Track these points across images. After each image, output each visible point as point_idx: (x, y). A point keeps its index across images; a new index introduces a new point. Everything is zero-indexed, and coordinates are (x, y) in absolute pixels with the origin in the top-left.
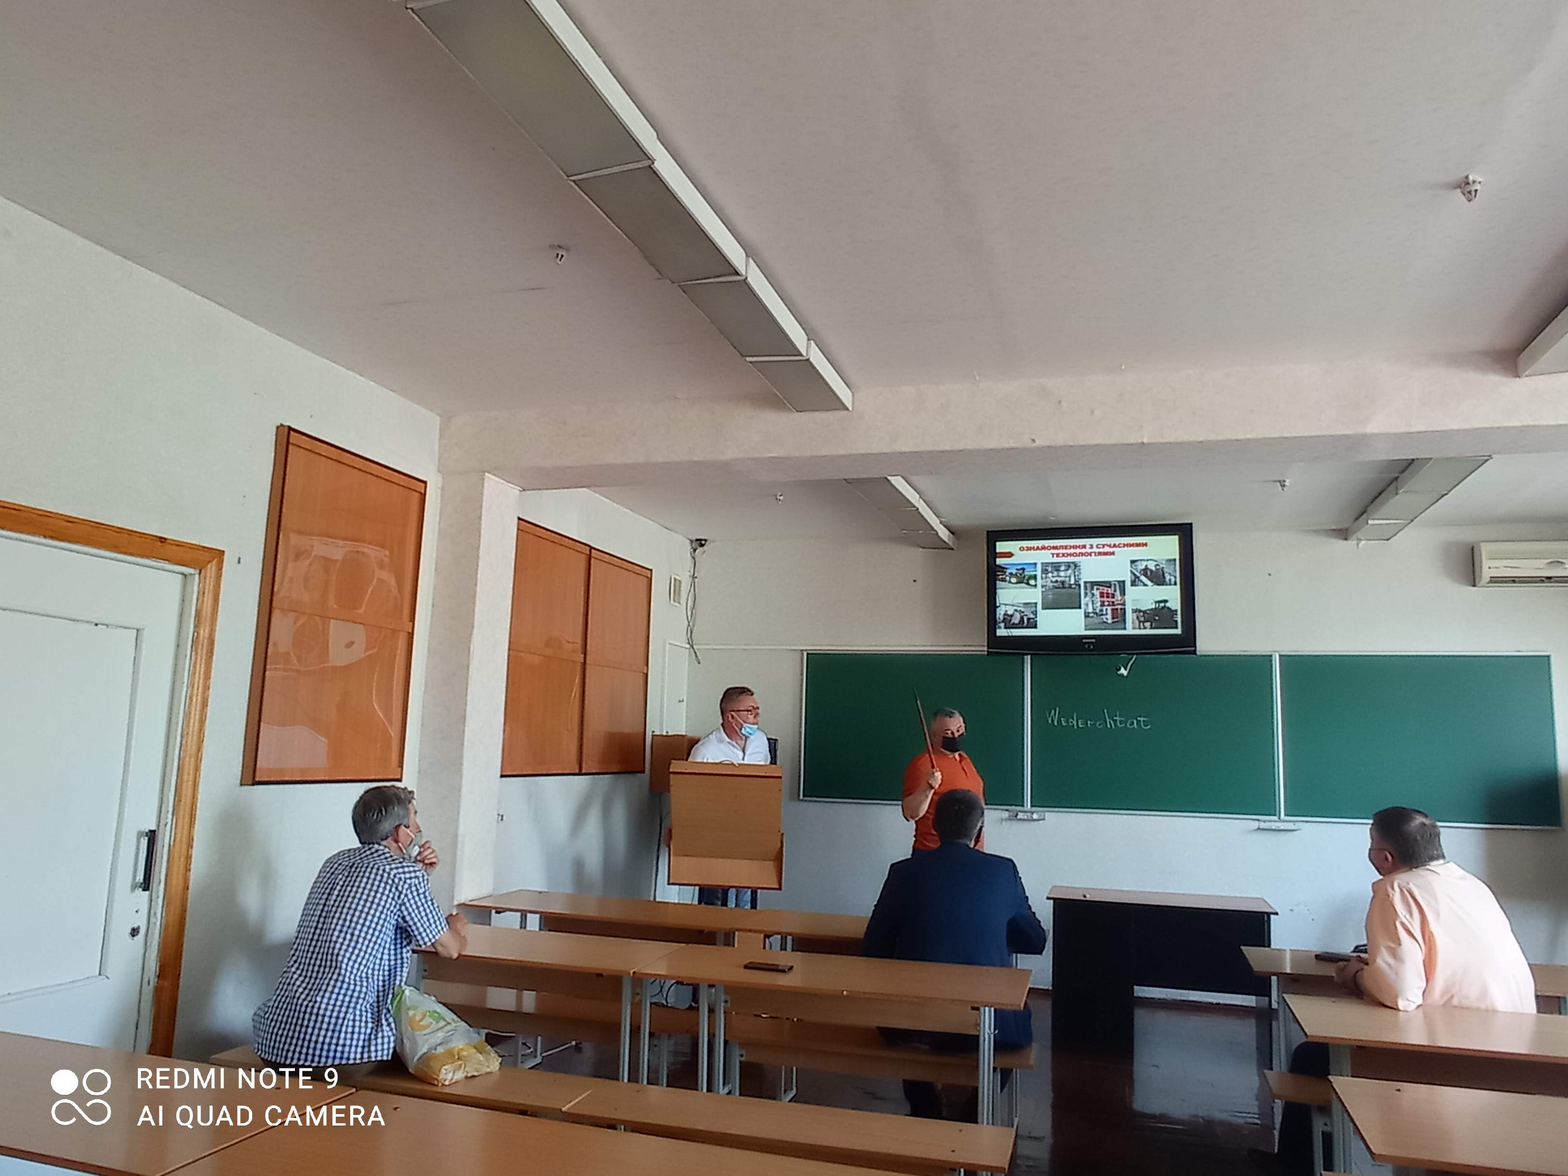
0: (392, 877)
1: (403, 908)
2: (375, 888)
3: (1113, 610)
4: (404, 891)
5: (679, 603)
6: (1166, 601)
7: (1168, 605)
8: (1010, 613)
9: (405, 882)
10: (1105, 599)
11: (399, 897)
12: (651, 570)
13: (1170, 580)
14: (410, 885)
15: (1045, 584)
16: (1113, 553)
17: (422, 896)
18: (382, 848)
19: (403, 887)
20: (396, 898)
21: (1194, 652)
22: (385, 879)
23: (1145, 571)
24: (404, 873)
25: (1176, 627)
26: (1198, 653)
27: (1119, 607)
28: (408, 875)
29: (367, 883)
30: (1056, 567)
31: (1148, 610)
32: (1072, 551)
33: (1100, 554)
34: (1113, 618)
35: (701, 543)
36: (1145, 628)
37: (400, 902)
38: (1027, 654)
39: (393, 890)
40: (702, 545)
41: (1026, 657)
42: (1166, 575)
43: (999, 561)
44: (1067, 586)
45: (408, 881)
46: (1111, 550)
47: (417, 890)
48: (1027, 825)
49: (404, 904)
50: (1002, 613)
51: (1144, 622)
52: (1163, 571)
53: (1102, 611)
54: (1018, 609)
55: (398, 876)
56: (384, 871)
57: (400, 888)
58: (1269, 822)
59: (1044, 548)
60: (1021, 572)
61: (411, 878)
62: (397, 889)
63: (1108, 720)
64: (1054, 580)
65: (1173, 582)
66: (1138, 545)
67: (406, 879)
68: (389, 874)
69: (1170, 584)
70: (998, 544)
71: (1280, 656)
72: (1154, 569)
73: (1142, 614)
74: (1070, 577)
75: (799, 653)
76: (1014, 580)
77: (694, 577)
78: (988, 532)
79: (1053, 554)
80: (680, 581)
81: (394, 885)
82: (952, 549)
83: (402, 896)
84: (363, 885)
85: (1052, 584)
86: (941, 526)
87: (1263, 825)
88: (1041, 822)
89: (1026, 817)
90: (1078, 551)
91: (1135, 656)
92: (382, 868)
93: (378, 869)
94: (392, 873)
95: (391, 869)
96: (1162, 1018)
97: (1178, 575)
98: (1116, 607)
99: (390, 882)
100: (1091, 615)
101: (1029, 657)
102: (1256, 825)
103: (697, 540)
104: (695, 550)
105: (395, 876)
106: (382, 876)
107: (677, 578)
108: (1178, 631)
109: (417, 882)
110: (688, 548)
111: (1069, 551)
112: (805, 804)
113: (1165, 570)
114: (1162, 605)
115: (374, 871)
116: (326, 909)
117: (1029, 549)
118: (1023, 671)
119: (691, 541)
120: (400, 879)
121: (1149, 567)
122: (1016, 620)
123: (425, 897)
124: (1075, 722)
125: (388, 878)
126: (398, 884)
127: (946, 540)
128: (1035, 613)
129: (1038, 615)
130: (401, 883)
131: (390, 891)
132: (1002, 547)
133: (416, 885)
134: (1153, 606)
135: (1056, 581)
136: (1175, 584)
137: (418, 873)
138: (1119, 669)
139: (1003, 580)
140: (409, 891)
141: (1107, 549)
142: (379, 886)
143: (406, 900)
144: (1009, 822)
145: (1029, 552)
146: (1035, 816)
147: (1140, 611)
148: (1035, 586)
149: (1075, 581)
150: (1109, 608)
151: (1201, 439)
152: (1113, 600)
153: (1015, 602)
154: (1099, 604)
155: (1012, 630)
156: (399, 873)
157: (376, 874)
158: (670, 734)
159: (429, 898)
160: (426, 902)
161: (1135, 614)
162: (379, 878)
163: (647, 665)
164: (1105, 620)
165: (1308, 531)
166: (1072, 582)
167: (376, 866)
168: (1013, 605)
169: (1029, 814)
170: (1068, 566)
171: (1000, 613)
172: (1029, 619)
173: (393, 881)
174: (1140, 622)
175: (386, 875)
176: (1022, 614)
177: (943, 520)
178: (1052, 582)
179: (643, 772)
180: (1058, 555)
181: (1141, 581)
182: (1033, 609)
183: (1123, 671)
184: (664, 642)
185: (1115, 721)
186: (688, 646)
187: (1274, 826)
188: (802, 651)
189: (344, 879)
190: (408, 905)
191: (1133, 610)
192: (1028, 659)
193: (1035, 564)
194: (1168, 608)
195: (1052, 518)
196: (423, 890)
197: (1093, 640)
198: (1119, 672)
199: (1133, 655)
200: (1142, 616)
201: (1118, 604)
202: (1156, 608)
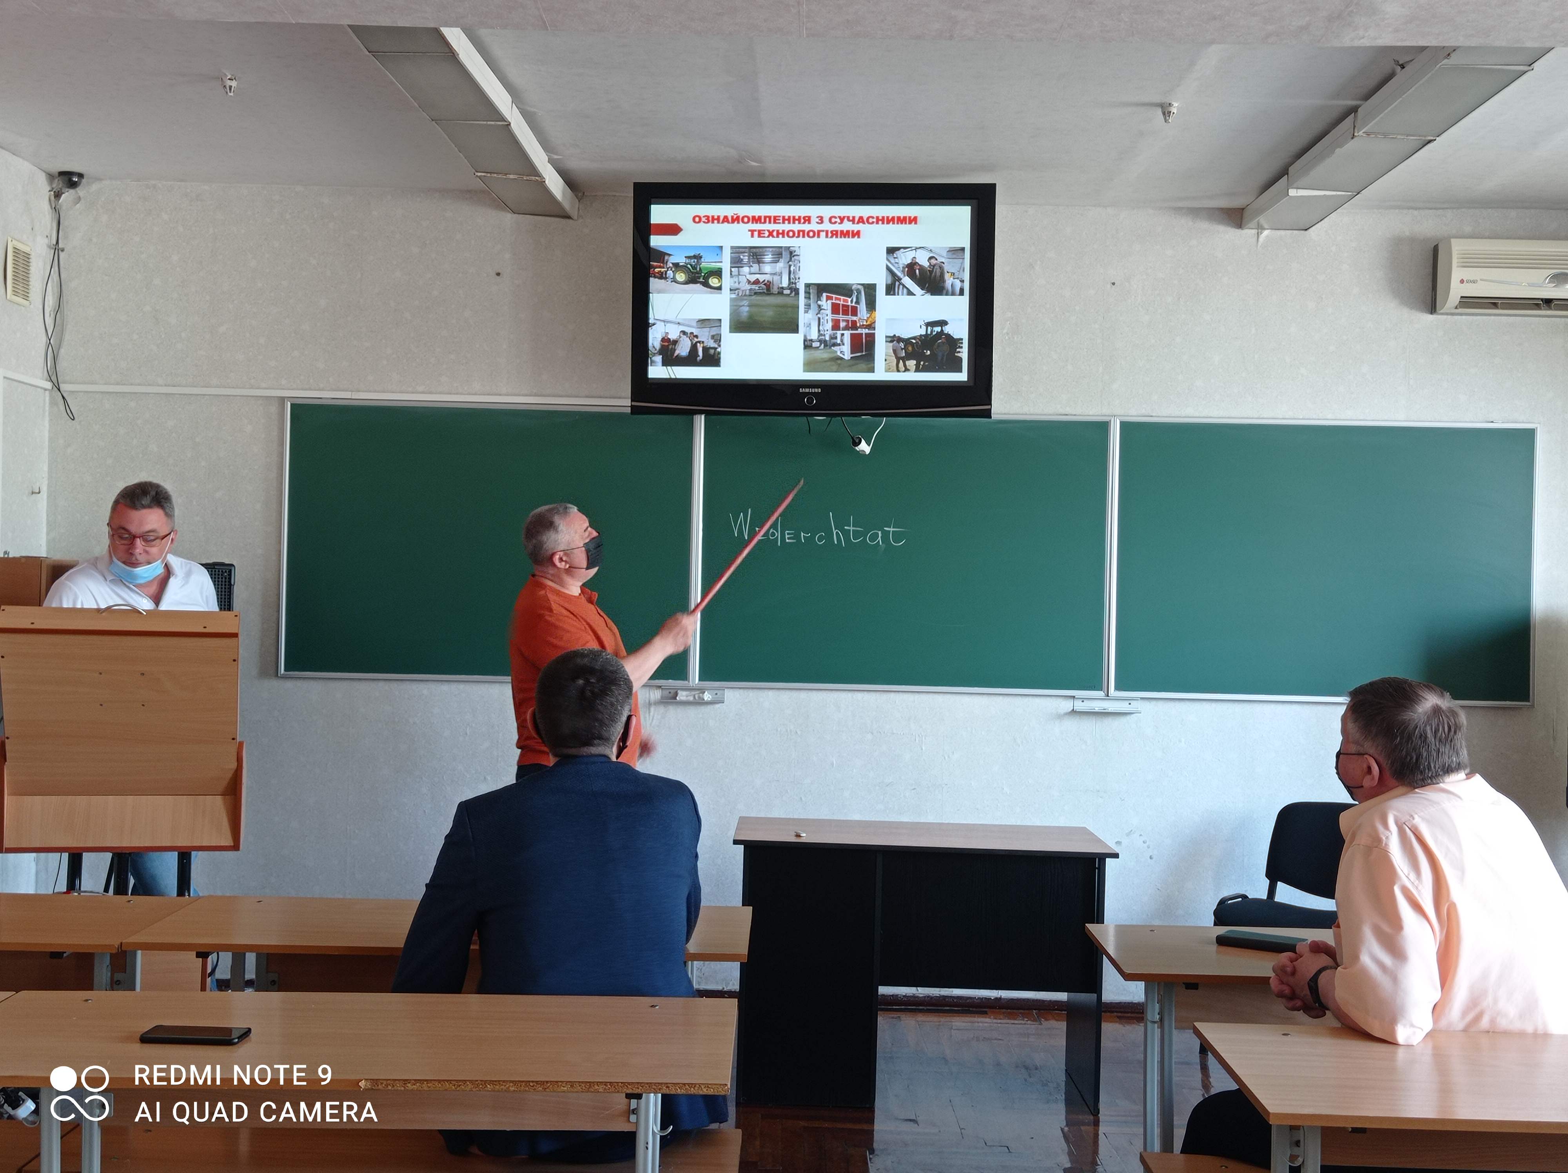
3: (853, 336)
7: (947, 329)
10: (841, 317)
15: (737, 285)
16: (857, 234)
21: (988, 414)
25: (959, 370)
26: (994, 416)
27: (864, 331)
30: (756, 255)
31: (914, 338)
32: (787, 227)
33: (835, 234)
34: (853, 351)
35: (70, 179)
36: (906, 370)
38: (700, 412)
41: (696, 417)
42: (947, 276)
43: (657, 241)
46: (855, 228)
48: (692, 711)
51: (904, 359)
52: (941, 267)
53: (834, 337)
58: (1090, 700)
59: (736, 219)
60: (693, 262)
63: (835, 531)
64: (753, 278)
65: (958, 290)
66: (902, 220)
69: (953, 294)
70: (653, 207)
71: (1123, 424)
72: (925, 264)
73: (902, 345)
74: (781, 274)
75: (276, 403)
76: (681, 277)
77: (57, 248)
78: (636, 185)
79: (752, 231)
82: (568, 217)
85: (748, 287)
86: (551, 168)
87: (1080, 706)
88: (717, 706)
89: (691, 699)
90: (796, 227)
91: (885, 420)
97: (967, 276)
98: (859, 331)
100: (815, 345)
102: (1068, 705)
104: (58, 195)
108: (962, 376)
110: (43, 189)
111: (780, 227)
112: (289, 684)
113: (946, 268)
114: (938, 329)
117: (711, 220)
118: (694, 442)
119: (43, 170)
122: (683, 349)
124: (778, 535)
128: (717, 339)
129: (722, 343)
132: (660, 213)
135: (757, 282)
136: (962, 293)
138: (858, 442)
139: (662, 276)
141: (847, 226)
144: (661, 709)
145: (710, 224)
146: (707, 696)
147: (900, 340)
148: (719, 288)
149: (790, 283)
150: (847, 334)
152: (854, 318)
153: (681, 317)
154: (829, 325)
161: (891, 344)
164: (839, 353)
165: (1180, 209)
166: (785, 283)
169: (696, 693)
170: (778, 253)
171: (655, 338)
172: (706, 350)
174: (898, 359)
176: (696, 340)
177: (555, 156)
178: (749, 282)
180: (760, 233)
181: (904, 286)
183: (864, 447)
185: (846, 533)
186: (48, 385)
187: (1098, 706)
188: (282, 400)
191: (887, 337)
192: (700, 422)
193: (720, 248)
194: (948, 336)
197: (818, 390)
198: (856, 448)
199: (882, 418)
200: (902, 349)
201: (862, 327)
202: (926, 335)
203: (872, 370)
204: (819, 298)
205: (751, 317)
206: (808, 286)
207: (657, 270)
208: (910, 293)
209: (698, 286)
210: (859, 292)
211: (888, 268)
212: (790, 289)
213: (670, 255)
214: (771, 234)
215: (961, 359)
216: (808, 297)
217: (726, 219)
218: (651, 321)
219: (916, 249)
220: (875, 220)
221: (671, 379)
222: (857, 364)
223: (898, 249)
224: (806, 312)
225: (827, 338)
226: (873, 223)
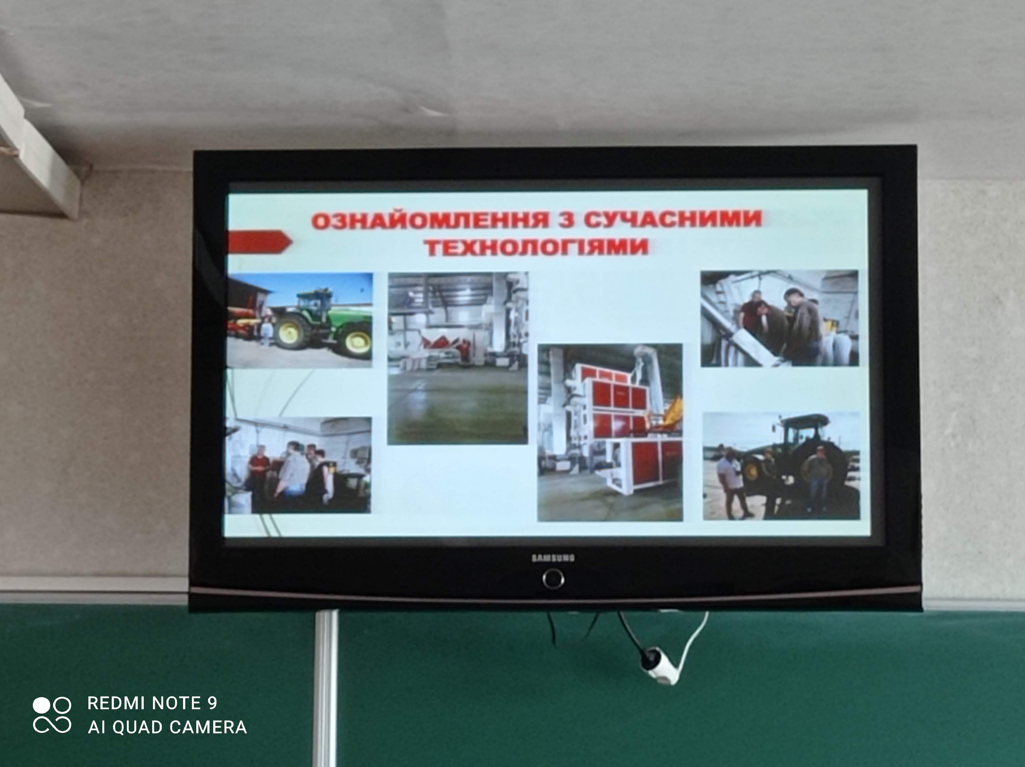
3: (636, 447)
6: (819, 421)
10: (612, 410)
16: (642, 246)
25: (855, 515)
27: (660, 438)
32: (499, 234)
34: (637, 479)
42: (824, 328)
44: (479, 359)
52: (812, 312)
53: (599, 451)
60: (313, 305)
64: (434, 336)
65: (846, 354)
72: (780, 304)
74: (489, 328)
76: (290, 335)
79: (432, 244)
85: (425, 353)
90: (519, 234)
91: (707, 617)
97: (863, 327)
98: (650, 438)
108: (861, 528)
111: (487, 235)
114: (809, 433)
128: (364, 456)
129: (374, 465)
135: (442, 343)
136: (854, 360)
139: (251, 334)
145: (347, 232)
150: (626, 444)
152: (640, 413)
153: (293, 415)
154: (589, 427)
155: (280, 518)
161: (714, 465)
164: (610, 484)
166: (499, 345)
170: (485, 285)
171: (238, 454)
176: (320, 460)
178: (426, 343)
180: (448, 247)
181: (738, 348)
182: (356, 442)
183: (666, 669)
191: (706, 449)
192: (329, 624)
198: (652, 673)
199: (700, 613)
200: (738, 473)
201: (657, 429)
202: (785, 446)
203: (677, 516)
204: (567, 372)
205: (431, 412)
206: (544, 349)
207: (241, 322)
208: (751, 362)
209: (324, 354)
210: (647, 361)
211: (705, 314)
212: (510, 356)
213: (266, 292)
214: (469, 248)
215: (856, 494)
216: (545, 371)
217: (378, 221)
218: (230, 423)
219: (761, 274)
220: (676, 219)
221: (269, 539)
222: (647, 504)
223: (724, 275)
224: (542, 401)
225: (586, 453)
226: (672, 224)
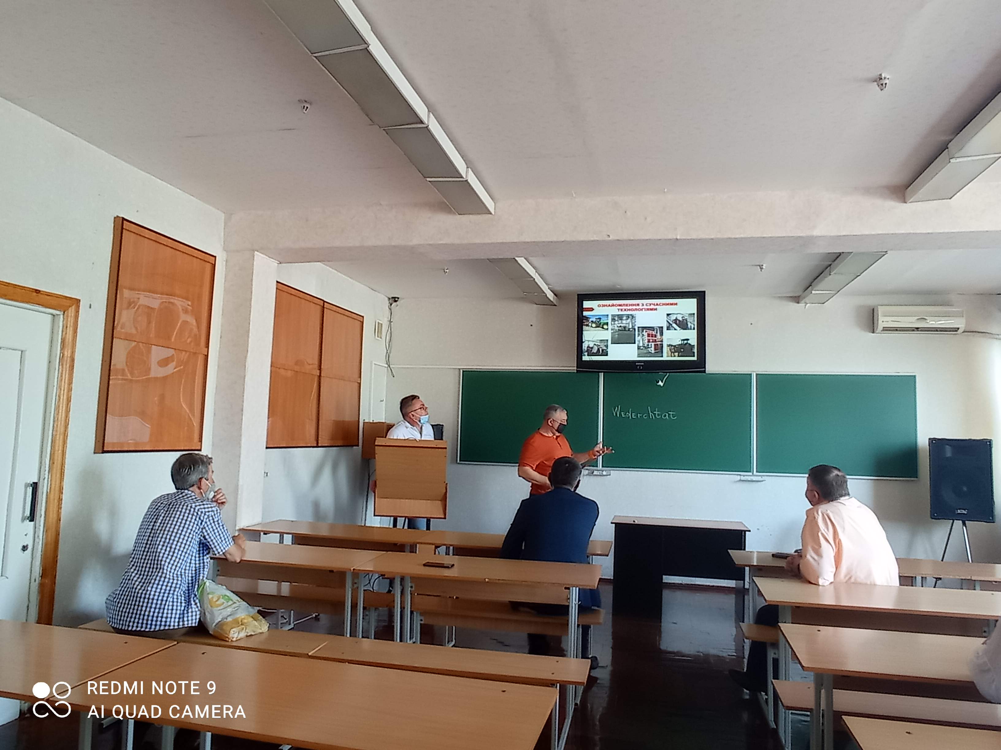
0: (196, 511)
1: (204, 531)
2: (185, 518)
3: (655, 345)
4: (205, 520)
5: (381, 338)
6: (688, 340)
7: (689, 342)
8: (591, 346)
9: (205, 514)
10: (650, 338)
11: (201, 524)
12: (363, 317)
13: (691, 326)
14: (208, 516)
15: (613, 328)
16: (656, 309)
17: (216, 523)
18: (190, 492)
19: (204, 517)
20: (199, 524)
21: (704, 372)
22: (192, 513)
23: (676, 321)
24: (204, 508)
25: (694, 356)
26: (707, 372)
27: (659, 343)
28: (207, 510)
29: (180, 515)
30: (620, 317)
31: (677, 345)
32: (631, 307)
33: (648, 309)
34: (655, 349)
35: (395, 299)
36: (675, 356)
37: (202, 527)
38: (601, 372)
39: (197, 519)
40: (396, 301)
41: (600, 374)
42: (689, 323)
43: (585, 313)
44: (627, 329)
45: (207, 514)
46: (655, 307)
47: (213, 519)
48: (599, 478)
49: (205, 528)
50: (586, 346)
51: (674, 353)
52: (686, 321)
53: (648, 345)
54: (596, 344)
55: (200, 510)
56: (191, 507)
57: (202, 518)
58: (747, 476)
59: (613, 305)
60: (598, 320)
61: (209, 512)
62: (200, 518)
63: (651, 414)
64: (619, 325)
65: (692, 328)
66: (672, 304)
67: (205, 512)
68: (194, 509)
69: (691, 329)
70: (584, 302)
71: (757, 375)
72: (681, 319)
73: (673, 347)
74: (629, 324)
75: (458, 370)
76: (594, 325)
77: (390, 322)
78: (578, 295)
79: (619, 309)
80: (382, 324)
81: (198, 516)
82: (555, 305)
83: (203, 523)
84: (177, 516)
85: (617, 328)
86: (549, 290)
87: (743, 478)
88: (608, 477)
89: (599, 474)
90: (634, 307)
91: (668, 374)
92: (190, 505)
93: (187, 506)
94: (197, 508)
95: (196, 506)
96: (679, 595)
97: (696, 323)
98: (657, 343)
99: (195, 514)
100: (642, 348)
101: (602, 374)
102: (738, 478)
103: (393, 298)
104: (391, 305)
105: (198, 510)
106: (190, 511)
107: (380, 322)
108: (695, 358)
109: (213, 514)
110: (387, 302)
111: (629, 308)
112: (461, 466)
113: (688, 320)
114: (686, 342)
115: (185, 507)
116: (153, 531)
118: (599, 382)
119: (389, 299)
120: (202, 512)
121: (678, 318)
122: (595, 350)
123: (218, 524)
124: (630, 415)
125: (194, 511)
126: (201, 515)
127: (552, 299)
128: (607, 346)
129: (609, 348)
130: (203, 515)
131: (195, 520)
132: (587, 304)
133: (212, 516)
134: (680, 343)
135: (620, 326)
136: (694, 329)
137: (213, 509)
138: (658, 382)
139: (587, 325)
140: (208, 520)
141: (652, 307)
142: (188, 517)
143: (206, 525)
144: (588, 477)
146: (604, 473)
147: (672, 346)
148: (607, 329)
150: (653, 344)
151: (712, 237)
153: (594, 339)
154: (646, 341)
155: (592, 357)
156: (201, 509)
157: (186, 509)
158: (375, 421)
159: (221, 524)
160: (219, 527)
161: (669, 347)
162: (188, 511)
163: (360, 377)
165: (775, 297)
166: (631, 327)
167: (186, 504)
168: (593, 341)
169: (601, 472)
170: (628, 316)
171: (585, 346)
172: (603, 350)
173: (197, 514)
174: (672, 352)
175: (192, 510)
176: (599, 347)
177: (550, 287)
179: (358, 446)
180: (622, 310)
181: (673, 327)
182: (606, 344)
183: (660, 383)
184: (371, 363)
185: (655, 414)
186: (386, 366)
187: (749, 478)
188: (460, 369)
189: (165, 512)
190: (207, 528)
192: (602, 375)
193: (608, 315)
194: (690, 344)
195: (619, 287)
196: (217, 519)
197: (643, 364)
198: (658, 384)
200: (673, 349)
201: (658, 341)
202: (682, 344)
203: (662, 356)
204: (643, 331)
205: (619, 338)
206: (639, 327)
207: (586, 323)
208: (675, 329)
209: (600, 329)
210: (657, 329)
211: (667, 321)
212: (633, 329)
213: (590, 318)
214: (625, 310)
215: (694, 352)
216: (639, 331)
218: (584, 341)
219: (677, 314)
221: (591, 360)
222: (657, 354)
223: (670, 314)
224: (638, 336)
225: (646, 345)
226: (661, 305)
